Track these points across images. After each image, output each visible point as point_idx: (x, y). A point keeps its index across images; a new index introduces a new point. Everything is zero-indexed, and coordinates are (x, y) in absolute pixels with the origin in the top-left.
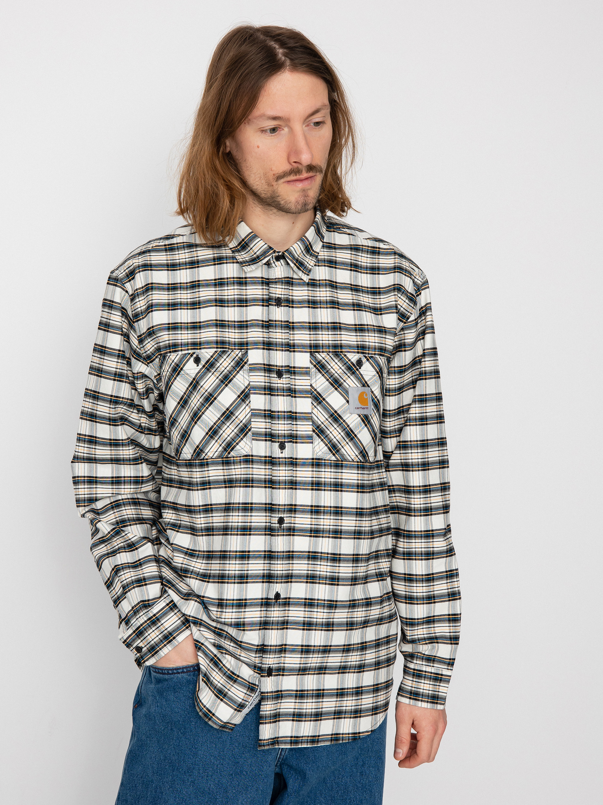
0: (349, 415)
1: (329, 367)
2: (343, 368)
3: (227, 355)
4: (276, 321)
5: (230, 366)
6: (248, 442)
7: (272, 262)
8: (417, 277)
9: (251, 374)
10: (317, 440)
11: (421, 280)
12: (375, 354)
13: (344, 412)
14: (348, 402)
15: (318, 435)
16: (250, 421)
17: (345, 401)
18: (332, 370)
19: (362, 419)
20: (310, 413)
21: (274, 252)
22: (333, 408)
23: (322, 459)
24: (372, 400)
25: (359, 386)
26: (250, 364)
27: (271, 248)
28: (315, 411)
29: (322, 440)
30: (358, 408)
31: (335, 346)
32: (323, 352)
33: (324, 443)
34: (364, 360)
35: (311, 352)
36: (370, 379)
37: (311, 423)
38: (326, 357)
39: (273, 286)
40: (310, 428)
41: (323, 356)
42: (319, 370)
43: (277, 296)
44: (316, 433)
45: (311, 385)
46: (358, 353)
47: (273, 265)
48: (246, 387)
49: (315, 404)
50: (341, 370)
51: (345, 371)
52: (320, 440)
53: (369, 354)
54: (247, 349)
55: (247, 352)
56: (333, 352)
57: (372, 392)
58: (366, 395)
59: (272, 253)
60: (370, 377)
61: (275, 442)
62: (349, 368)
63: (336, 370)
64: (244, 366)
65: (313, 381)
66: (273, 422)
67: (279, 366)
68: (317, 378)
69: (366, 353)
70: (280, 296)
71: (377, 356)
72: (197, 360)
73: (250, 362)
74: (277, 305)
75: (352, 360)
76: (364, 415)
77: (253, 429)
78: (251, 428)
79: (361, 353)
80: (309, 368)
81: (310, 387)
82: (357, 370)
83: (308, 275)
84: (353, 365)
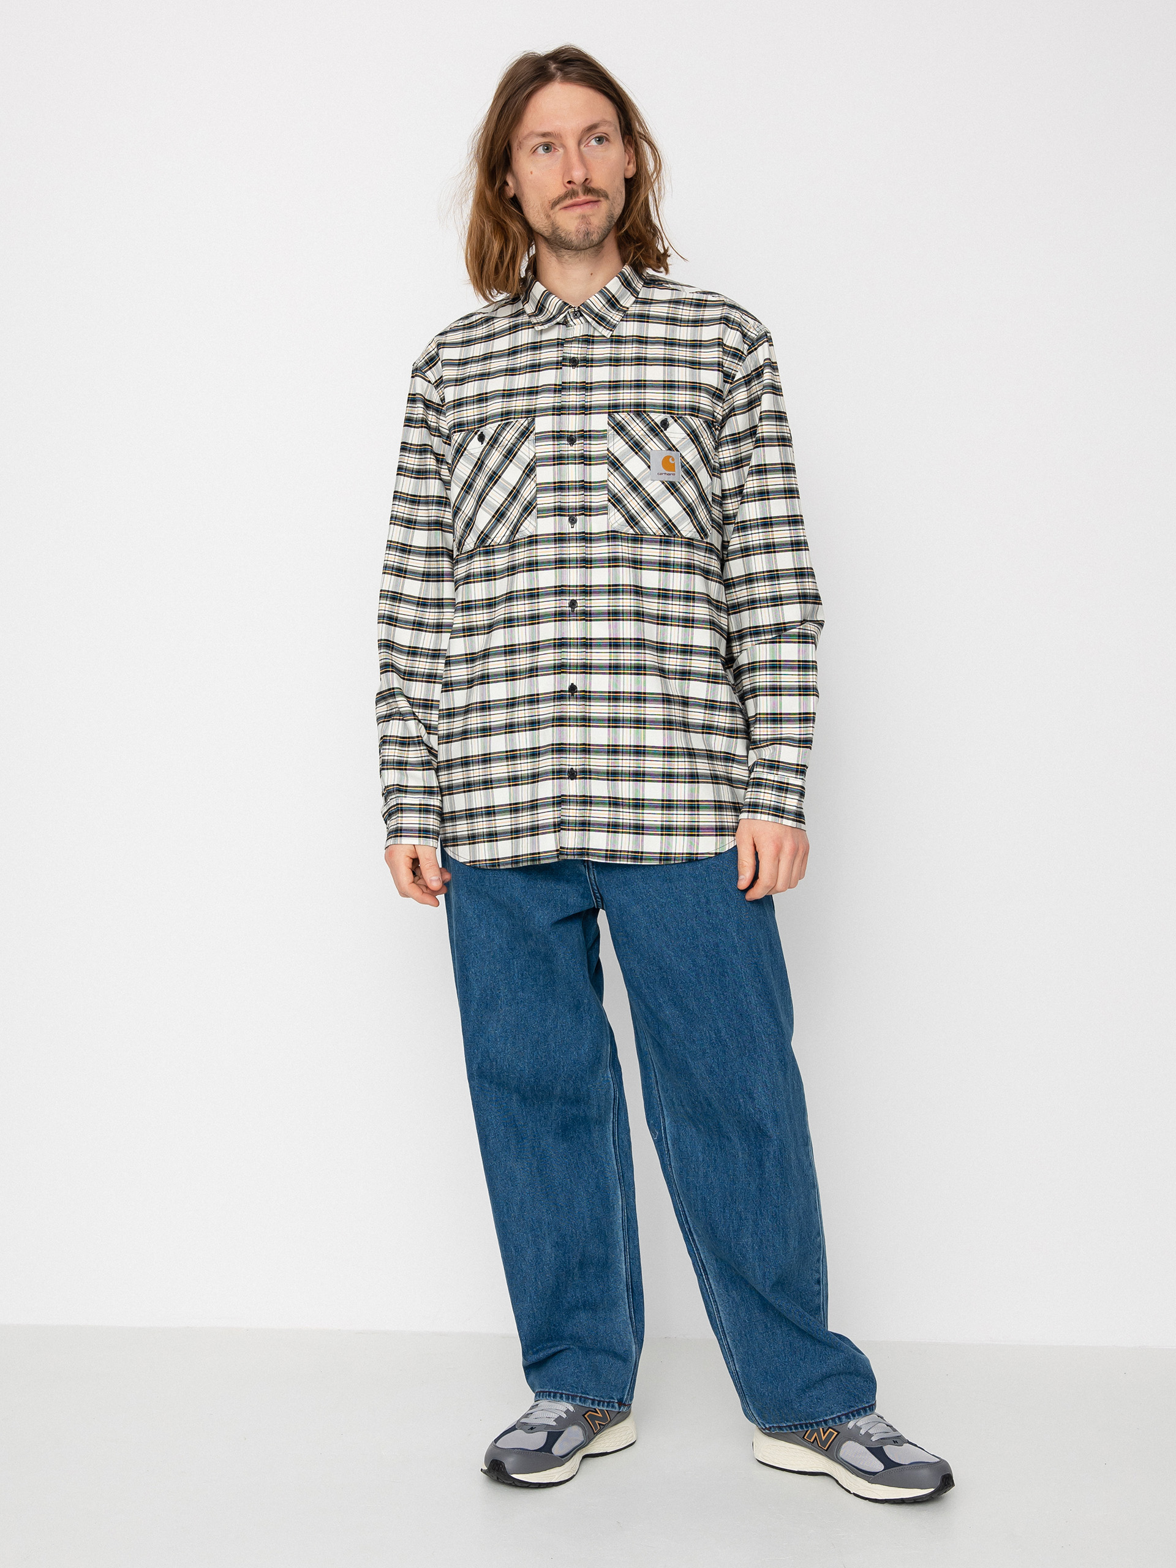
0: (650, 483)
1: (630, 429)
2: (645, 429)
3: (510, 427)
4: (570, 383)
5: (514, 437)
6: (532, 522)
7: (569, 319)
9: (537, 444)
10: (613, 511)
12: (685, 414)
13: (644, 479)
14: (649, 467)
15: (614, 505)
16: (535, 498)
17: (646, 467)
18: (632, 432)
19: (666, 486)
20: (605, 481)
21: (570, 307)
22: (632, 475)
23: (617, 532)
24: (682, 467)
25: (663, 449)
26: (536, 434)
27: (565, 304)
28: (612, 478)
29: (618, 510)
30: (661, 474)
31: (638, 405)
32: (623, 412)
33: (621, 513)
34: (671, 421)
35: (609, 413)
36: (678, 443)
37: (607, 492)
38: (626, 417)
39: (569, 346)
40: (606, 497)
41: (623, 417)
42: (618, 433)
43: (572, 356)
44: (612, 503)
45: (608, 450)
46: (664, 413)
47: (571, 323)
48: (532, 460)
49: (612, 471)
50: (643, 433)
51: (647, 432)
52: (616, 510)
53: (677, 414)
54: (535, 416)
55: (534, 420)
56: (634, 411)
57: (683, 457)
58: (673, 460)
59: (567, 309)
60: (679, 439)
61: (564, 516)
62: (652, 430)
63: (637, 432)
64: (529, 435)
65: (610, 444)
66: (563, 494)
67: (572, 432)
68: (615, 441)
69: (674, 414)
70: (576, 356)
71: (687, 416)
72: (481, 438)
73: (537, 431)
74: (573, 366)
75: (656, 420)
76: (670, 482)
77: (538, 506)
78: (537, 504)
79: (668, 413)
80: (606, 430)
81: (607, 452)
82: (662, 431)
83: (611, 330)
84: (657, 426)
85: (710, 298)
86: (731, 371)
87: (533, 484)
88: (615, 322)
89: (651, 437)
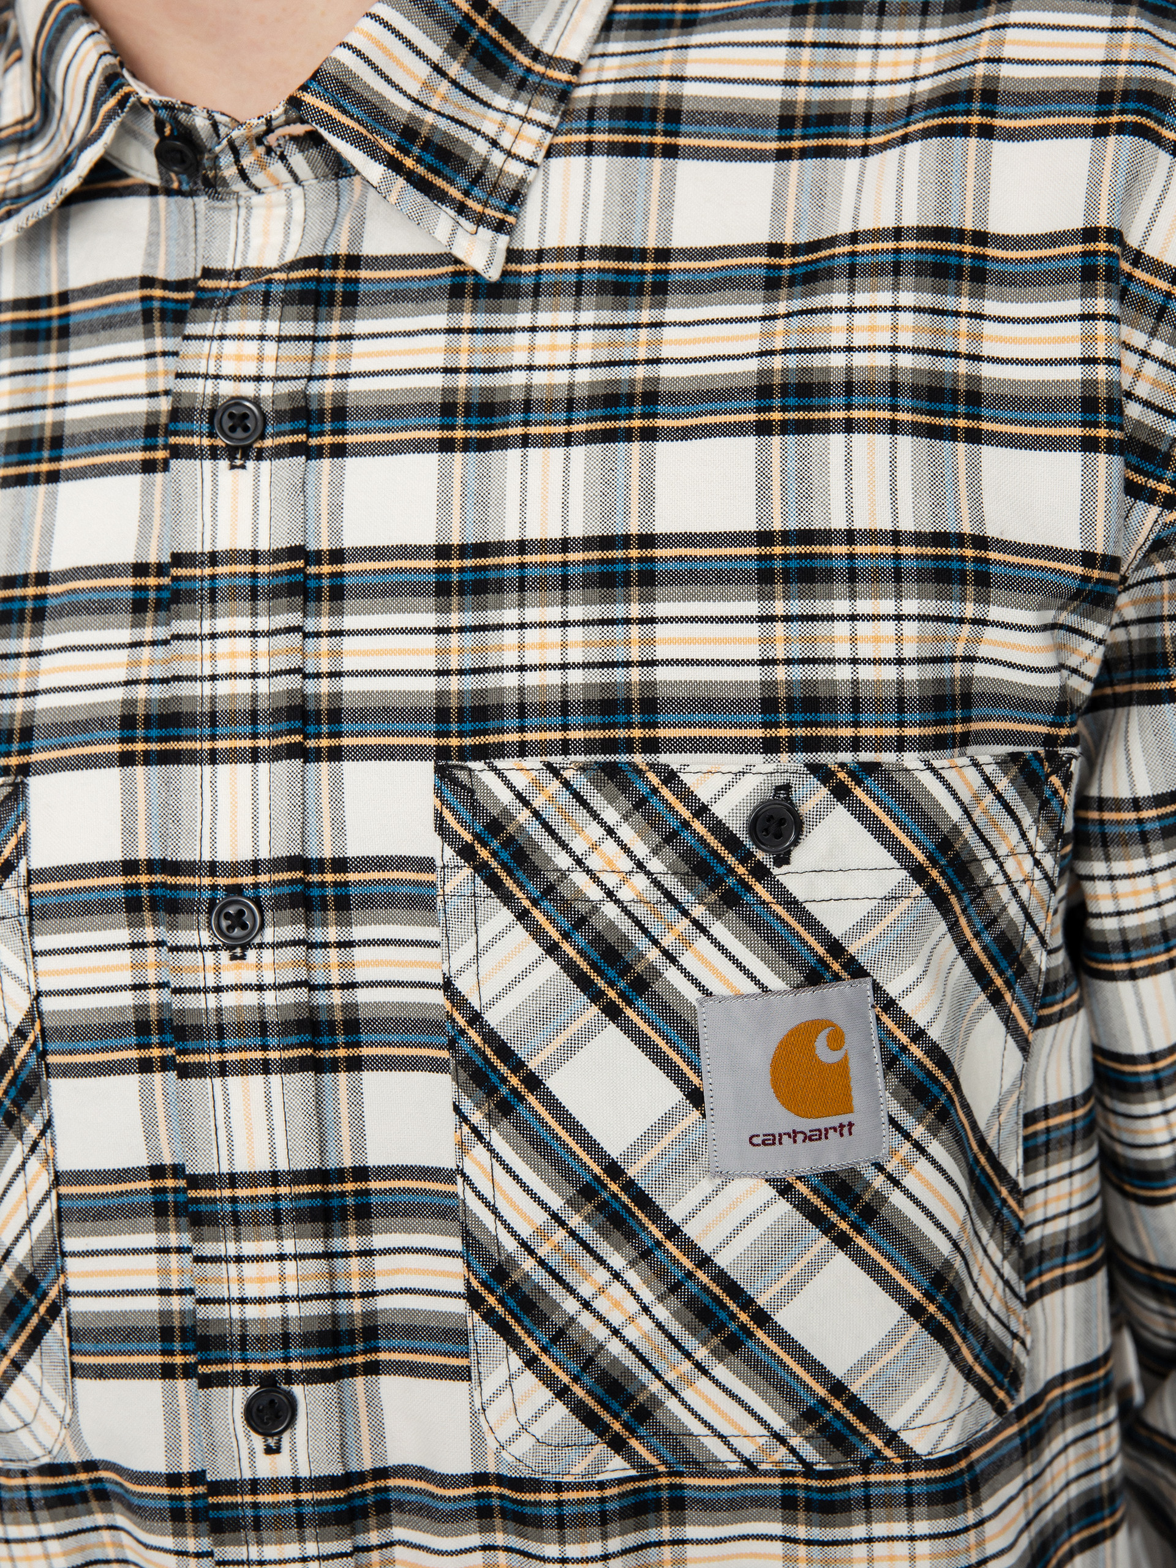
0: (706, 1186)
1: (563, 861)
2: (655, 865)
4: (214, 558)
6: (47, 1390)
9: (42, 942)
10: (497, 1364)
12: (900, 745)
13: (677, 1168)
14: (696, 1097)
15: (502, 1329)
16: (53, 1254)
17: (674, 1095)
18: (580, 879)
19: (804, 1205)
20: (448, 1176)
23: (535, 1485)
24: (890, 1062)
25: (774, 982)
26: (32, 876)
28: (477, 1164)
29: (531, 1362)
30: (771, 1140)
31: (607, 707)
32: (523, 750)
33: (547, 1378)
34: (811, 797)
35: (442, 753)
36: (862, 927)
37: (455, 1244)
38: (537, 784)
39: (208, 328)
40: (452, 1274)
41: (520, 781)
42: (494, 882)
43: (227, 389)
44: (489, 1316)
45: (447, 985)
46: (770, 746)
49: (477, 1117)
50: (641, 881)
51: (671, 882)
52: (516, 1361)
53: (856, 744)
54: (25, 770)
55: (20, 792)
56: (589, 746)
58: (837, 1040)
60: (862, 909)
61: (223, 1380)
62: (699, 867)
63: (610, 880)
65: (463, 954)
66: (209, 1249)
67: (234, 868)
68: (486, 933)
69: (834, 745)
70: (248, 389)
71: (911, 760)
73: (40, 857)
75: (720, 810)
76: (828, 1176)
77: (76, 1305)
78: (66, 1293)
79: (794, 745)
80: (426, 864)
81: (438, 997)
82: (761, 872)
83: (500, 227)
84: (731, 841)
87: (38, 1179)
88: (516, 169)
89: (698, 911)
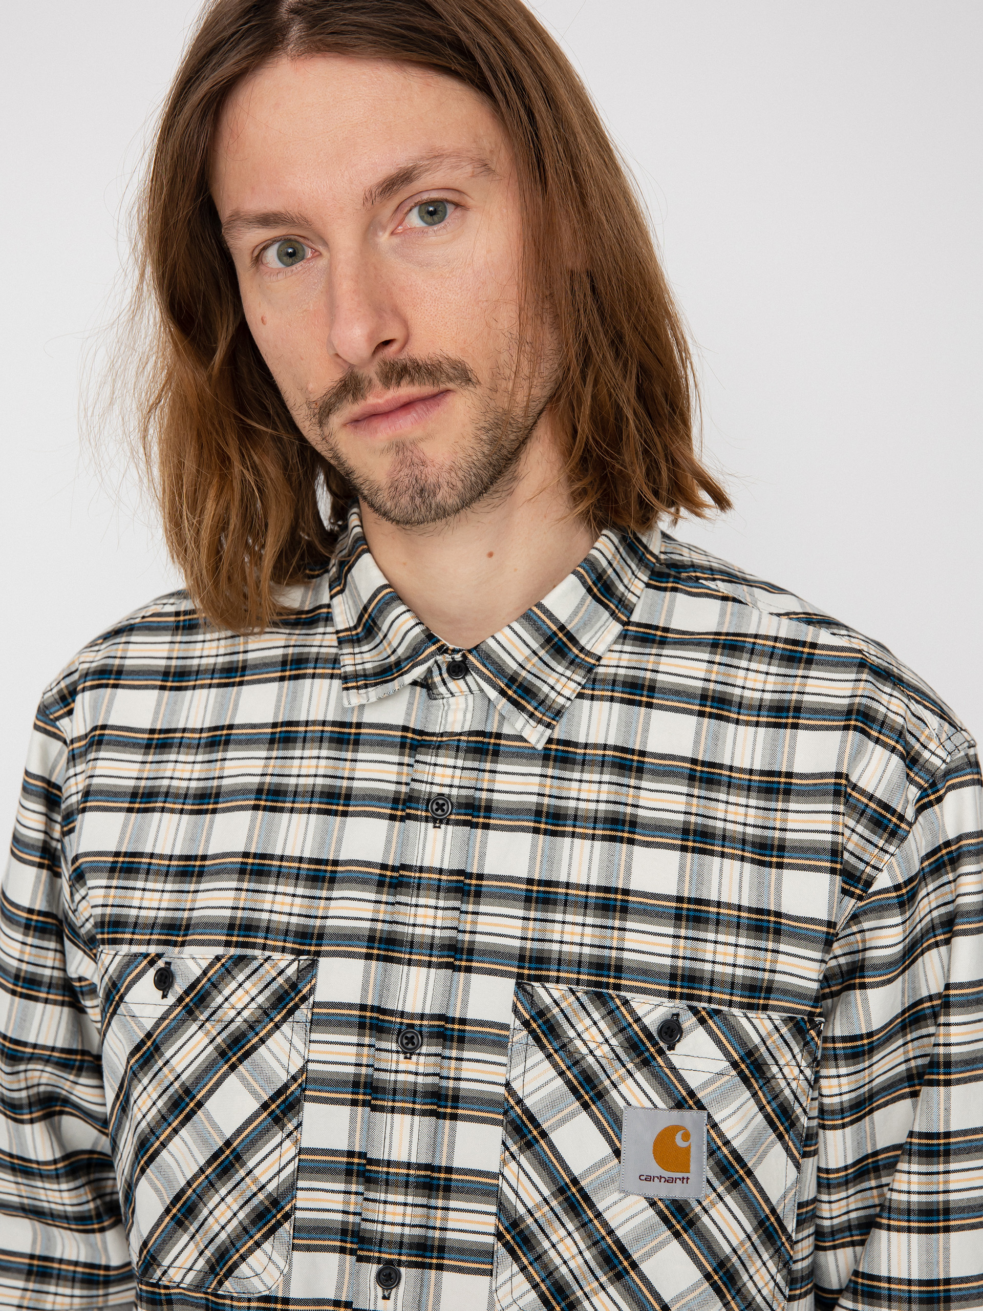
0: (616, 1196)
1: (572, 1034)
2: (613, 1042)
3: (248, 971)
4: (421, 869)
5: (253, 1005)
6: (276, 1257)
7: (437, 679)
8: (932, 746)
9: (314, 1036)
10: (507, 1268)
11: (943, 754)
12: (730, 1004)
13: (603, 1185)
14: (617, 1153)
15: (512, 1252)
16: (291, 1189)
17: (608, 1150)
18: (578, 1043)
19: (660, 1213)
20: (495, 1176)
21: (443, 650)
22: (567, 1168)
24: (711, 1154)
25: (661, 1104)
26: (316, 1005)
27: (430, 637)
28: (511, 1170)
29: (523, 1269)
30: (649, 1179)
31: (600, 966)
32: (558, 980)
33: (530, 1278)
34: (688, 1021)
35: (520, 976)
36: (705, 1085)
37: (493, 1209)
38: (564, 998)
39: (428, 759)
40: (489, 1224)
41: (556, 995)
42: (537, 1040)
43: (436, 789)
44: (506, 1245)
45: (507, 1085)
46: (672, 996)
47: (442, 689)
48: (294, 1078)
49: (514, 1148)
50: (606, 1048)
51: (619, 1050)
52: (516, 1268)
53: (710, 1000)
54: (318, 954)
55: (313, 965)
56: (589, 983)
57: (715, 1127)
58: (686, 1137)
59: (432, 655)
60: (707, 1077)
61: (368, 1260)
62: (634, 1046)
63: (592, 1046)
64: (296, 1007)
65: (517, 1071)
66: (372, 1195)
67: (412, 1016)
68: (530, 1062)
69: (699, 999)
70: (446, 790)
71: (736, 1011)
72: (164, 980)
73: (319, 996)
74: (435, 821)
75: (647, 1021)
76: (674, 1199)
77: (299, 1214)
78: (295, 1208)
79: (682, 997)
80: (506, 1027)
81: (502, 1090)
82: (661, 1052)
83: (548, 726)
84: (649, 1036)
85: (824, 637)
86: (862, 866)
87: (289, 1150)
88: (561, 700)
89: (630, 1066)
